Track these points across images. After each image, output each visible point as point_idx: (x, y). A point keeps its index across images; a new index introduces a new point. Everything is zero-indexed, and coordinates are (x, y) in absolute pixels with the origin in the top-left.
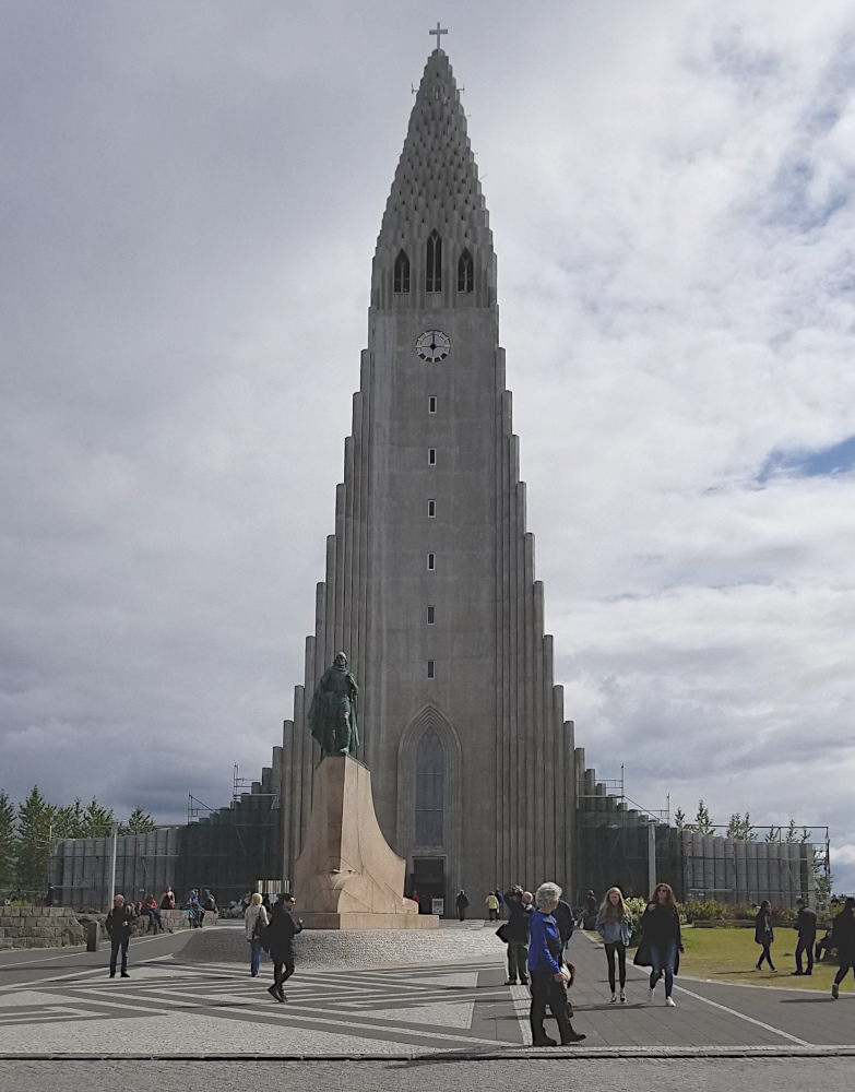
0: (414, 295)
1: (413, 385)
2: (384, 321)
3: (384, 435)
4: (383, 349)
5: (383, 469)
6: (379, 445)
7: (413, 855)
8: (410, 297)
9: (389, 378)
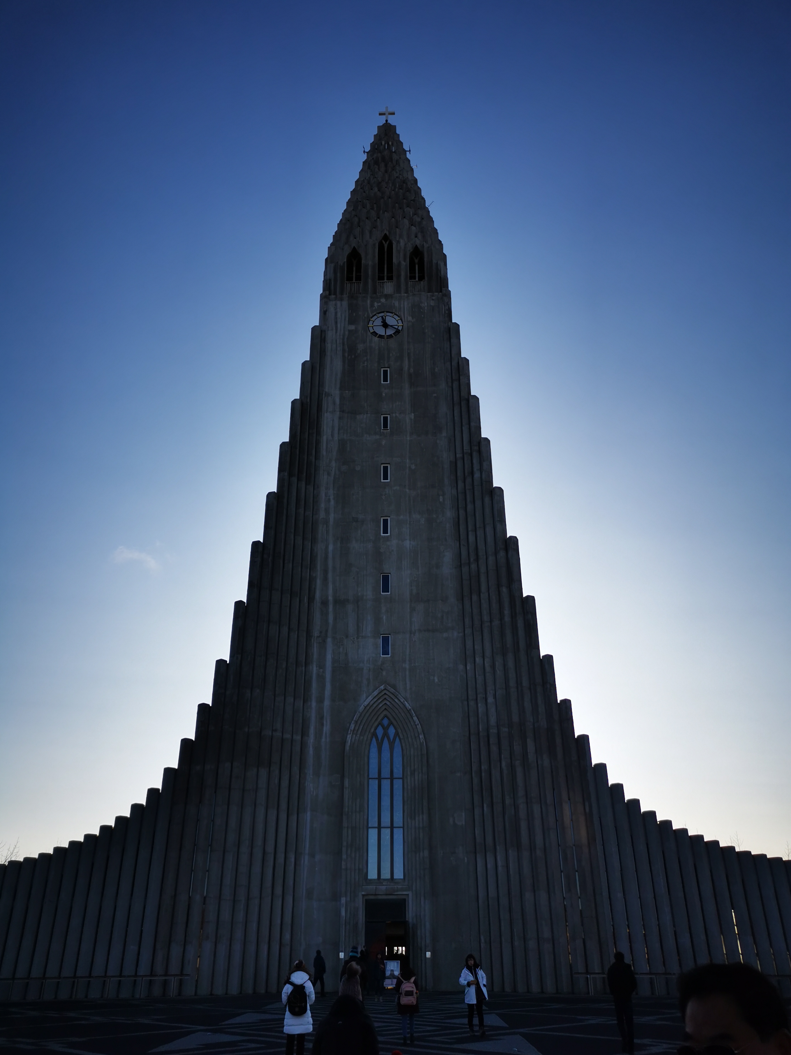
0: (366, 283)
1: (365, 358)
2: (336, 305)
3: (334, 403)
4: (334, 328)
5: (332, 435)
6: (328, 413)
7: (363, 893)
8: (361, 285)
9: (340, 353)
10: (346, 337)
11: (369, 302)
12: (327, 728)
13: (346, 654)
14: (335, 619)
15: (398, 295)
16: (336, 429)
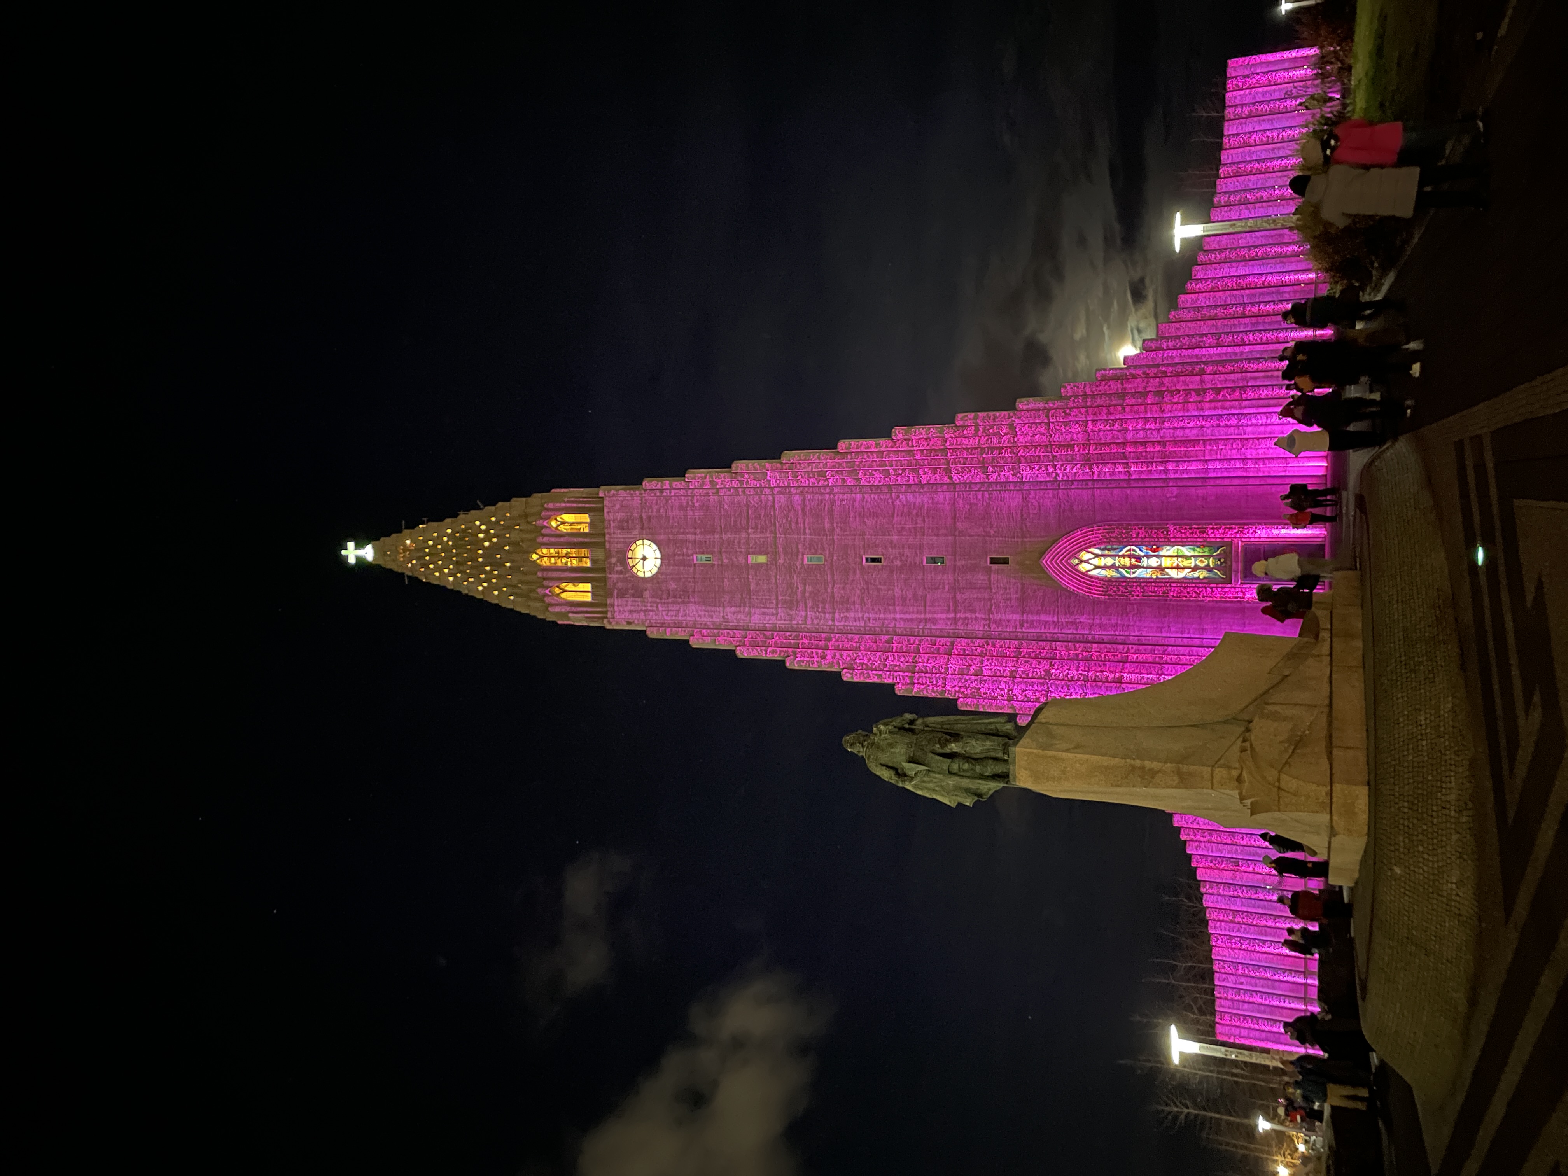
1: (684, 580)
5: (772, 614)
9: (676, 607)
10: (658, 600)
11: (615, 576)
15: (607, 545)
16: (766, 610)
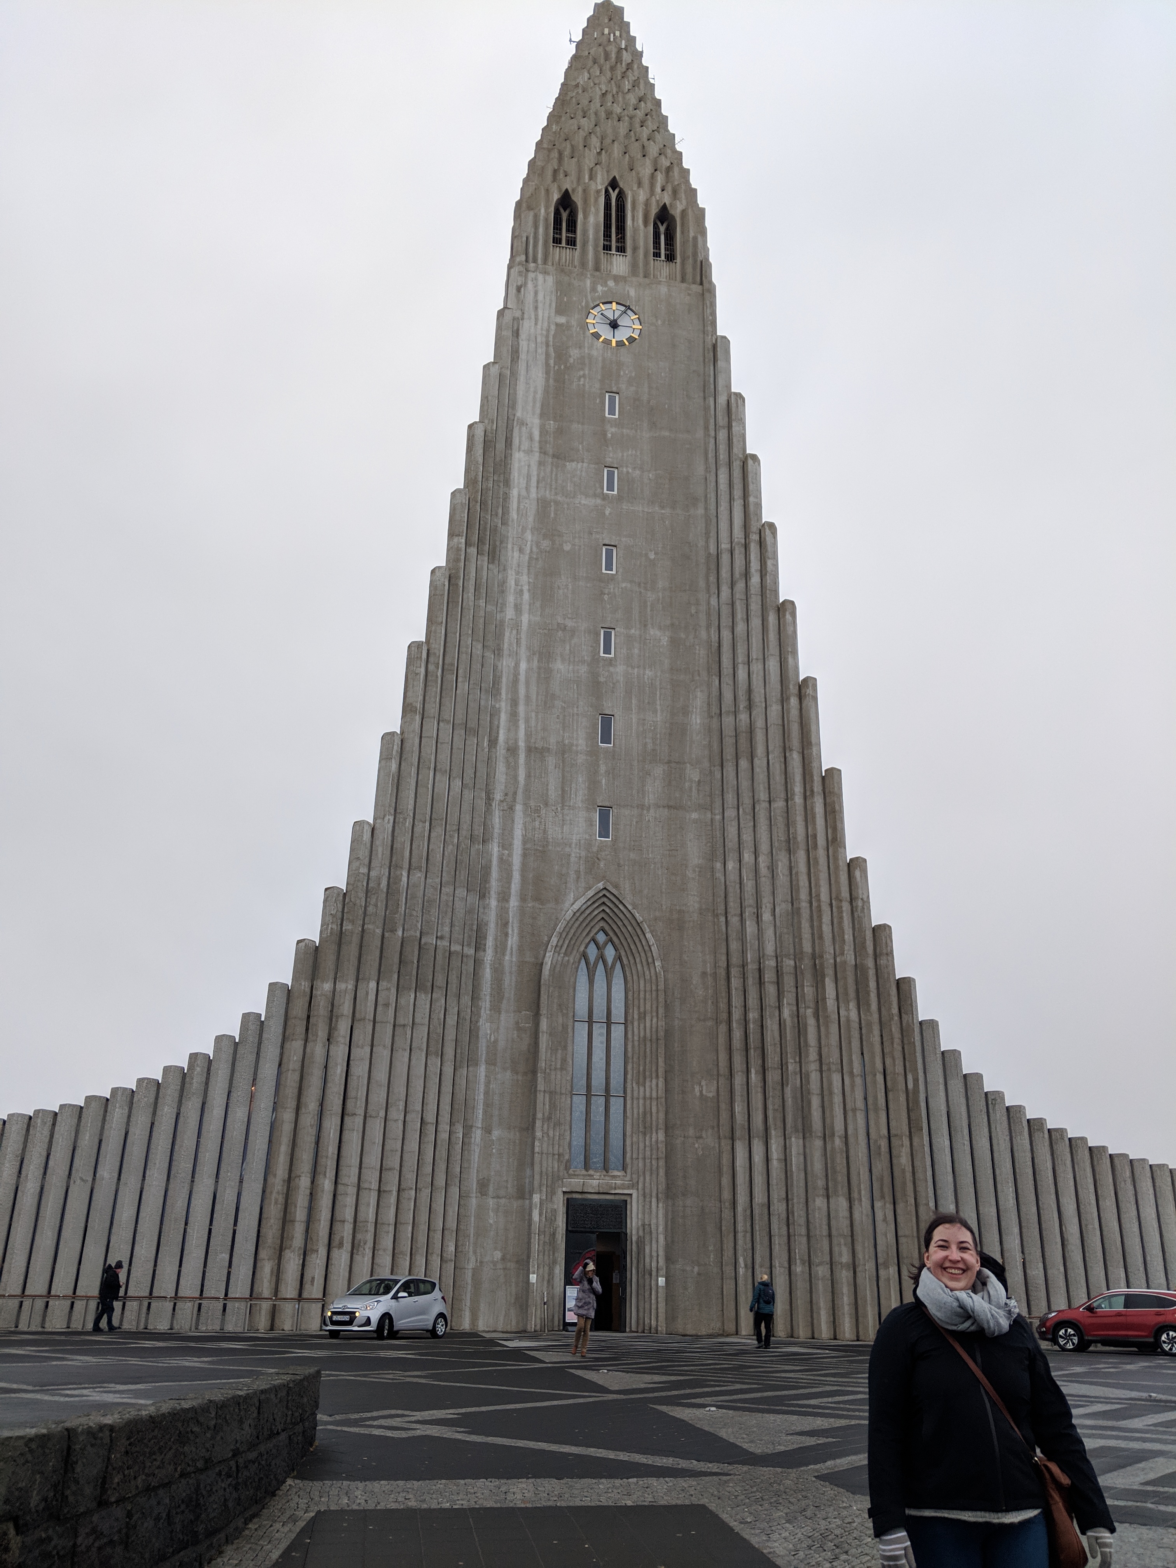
0: (584, 252)
1: (581, 373)
2: (536, 279)
3: (531, 439)
4: (533, 317)
5: (527, 489)
6: (521, 453)
7: (564, 1189)
8: (577, 253)
9: (541, 358)
10: (552, 333)
11: (588, 282)
12: (513, 941)
13: (545, 832)
14: (528, 776)
15: (634, 279)
16: (534, 480)
